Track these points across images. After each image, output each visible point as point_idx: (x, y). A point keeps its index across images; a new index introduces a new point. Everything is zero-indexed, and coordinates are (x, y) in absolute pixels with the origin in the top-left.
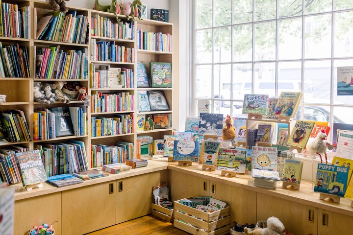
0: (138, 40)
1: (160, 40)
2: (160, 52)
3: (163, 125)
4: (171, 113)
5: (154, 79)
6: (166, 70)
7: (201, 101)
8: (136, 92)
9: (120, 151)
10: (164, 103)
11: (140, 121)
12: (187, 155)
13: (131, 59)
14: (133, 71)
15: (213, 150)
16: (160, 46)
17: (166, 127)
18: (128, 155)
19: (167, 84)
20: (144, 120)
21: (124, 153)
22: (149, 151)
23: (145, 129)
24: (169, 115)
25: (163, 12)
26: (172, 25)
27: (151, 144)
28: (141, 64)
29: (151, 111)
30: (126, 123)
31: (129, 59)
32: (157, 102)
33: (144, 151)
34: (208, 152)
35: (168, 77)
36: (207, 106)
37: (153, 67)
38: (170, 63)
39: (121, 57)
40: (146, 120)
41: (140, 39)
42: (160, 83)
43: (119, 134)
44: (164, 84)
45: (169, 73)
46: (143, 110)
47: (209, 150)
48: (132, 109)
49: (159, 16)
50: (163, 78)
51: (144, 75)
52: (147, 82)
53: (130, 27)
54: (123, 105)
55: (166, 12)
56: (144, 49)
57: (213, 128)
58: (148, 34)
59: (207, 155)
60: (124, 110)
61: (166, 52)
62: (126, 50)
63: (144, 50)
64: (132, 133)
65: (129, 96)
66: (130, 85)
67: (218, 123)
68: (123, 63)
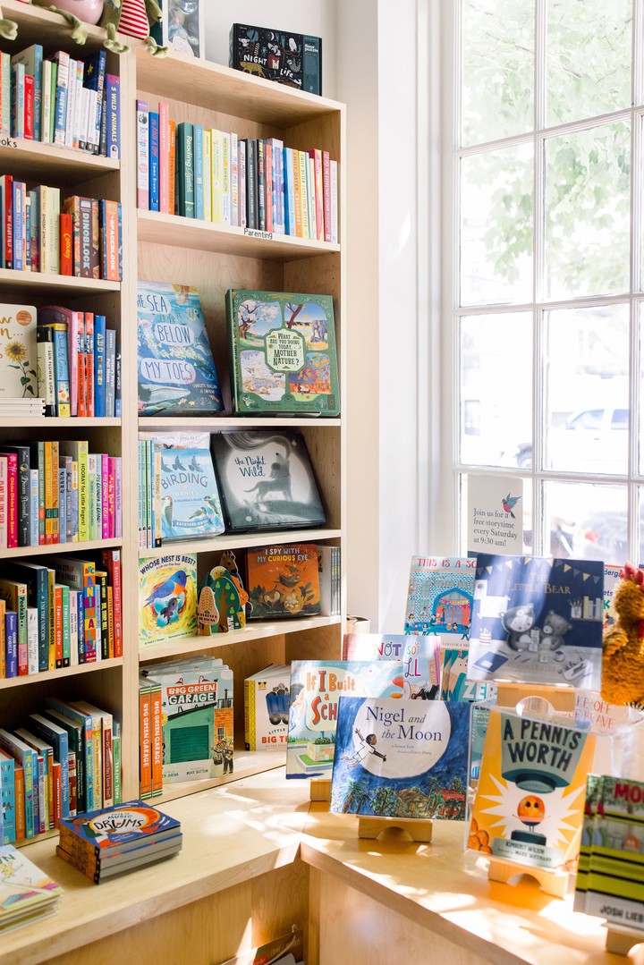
0: (144, 161)
1: (274, 175)
2: (277, 237)
3: (294, 602)
4: (335, 542)
5: (245, 375)
6: (308, 332)
7: (483, 479)
8: (130, 442)
9: (30, 770)
10: (301, 492)
11: (160, 590)
12: (407, 782)
13: (99, 259)
14: (114, 324)
15: (545, 768)
16: (274, 210)
17: (312, 610)
18: (81, 782)
19: (313, 397)
20: (191, 583)
21: (55, 774)
22: (213, 741)
23: (198, 626)
24: (327, 549)
25: (292, 44)
26: (336, 113)
27: (226, 703)
28: (180, 298)
29: (230, 530)
30: (72, 609)
31: (84, 258)
32: (264, 487)
33: (187, 744)
34: (519, 778)
35: (316, 364)
36: (509, 504)
37: (241, 314)
38: (330, 298)
39: (36, 242)
40: (203, 579)
41: (154, 158)
42: (276, 394)
43: (20, 672)
44: (299, 397)
45: (324, 346)
46: (179, 532)
47: (526, 765)
48: (110, 531)
49: (276, 65)
50: (294, 368)
51: (192, 354)
52: (209, 389)
53: (89, 82)
54: (49, 513)
55: (308, 48)
56: (179, 210)
57: (547, 641)
58: (204, 136)
59: (513, 795)
60: (56, 541)
61: (306, 239)
62: (65, 208)
63: (178, 220)
64: (111, 662)
65: (86, 462)
66: (97, 400)
67: (575, 613)
68: (49, 275)
